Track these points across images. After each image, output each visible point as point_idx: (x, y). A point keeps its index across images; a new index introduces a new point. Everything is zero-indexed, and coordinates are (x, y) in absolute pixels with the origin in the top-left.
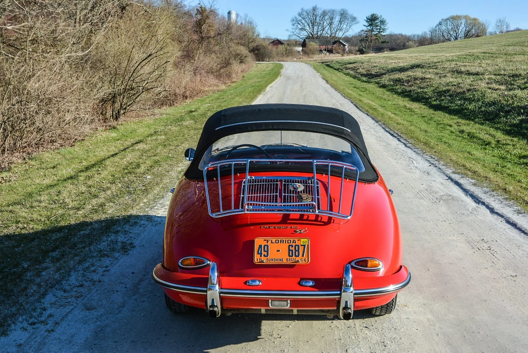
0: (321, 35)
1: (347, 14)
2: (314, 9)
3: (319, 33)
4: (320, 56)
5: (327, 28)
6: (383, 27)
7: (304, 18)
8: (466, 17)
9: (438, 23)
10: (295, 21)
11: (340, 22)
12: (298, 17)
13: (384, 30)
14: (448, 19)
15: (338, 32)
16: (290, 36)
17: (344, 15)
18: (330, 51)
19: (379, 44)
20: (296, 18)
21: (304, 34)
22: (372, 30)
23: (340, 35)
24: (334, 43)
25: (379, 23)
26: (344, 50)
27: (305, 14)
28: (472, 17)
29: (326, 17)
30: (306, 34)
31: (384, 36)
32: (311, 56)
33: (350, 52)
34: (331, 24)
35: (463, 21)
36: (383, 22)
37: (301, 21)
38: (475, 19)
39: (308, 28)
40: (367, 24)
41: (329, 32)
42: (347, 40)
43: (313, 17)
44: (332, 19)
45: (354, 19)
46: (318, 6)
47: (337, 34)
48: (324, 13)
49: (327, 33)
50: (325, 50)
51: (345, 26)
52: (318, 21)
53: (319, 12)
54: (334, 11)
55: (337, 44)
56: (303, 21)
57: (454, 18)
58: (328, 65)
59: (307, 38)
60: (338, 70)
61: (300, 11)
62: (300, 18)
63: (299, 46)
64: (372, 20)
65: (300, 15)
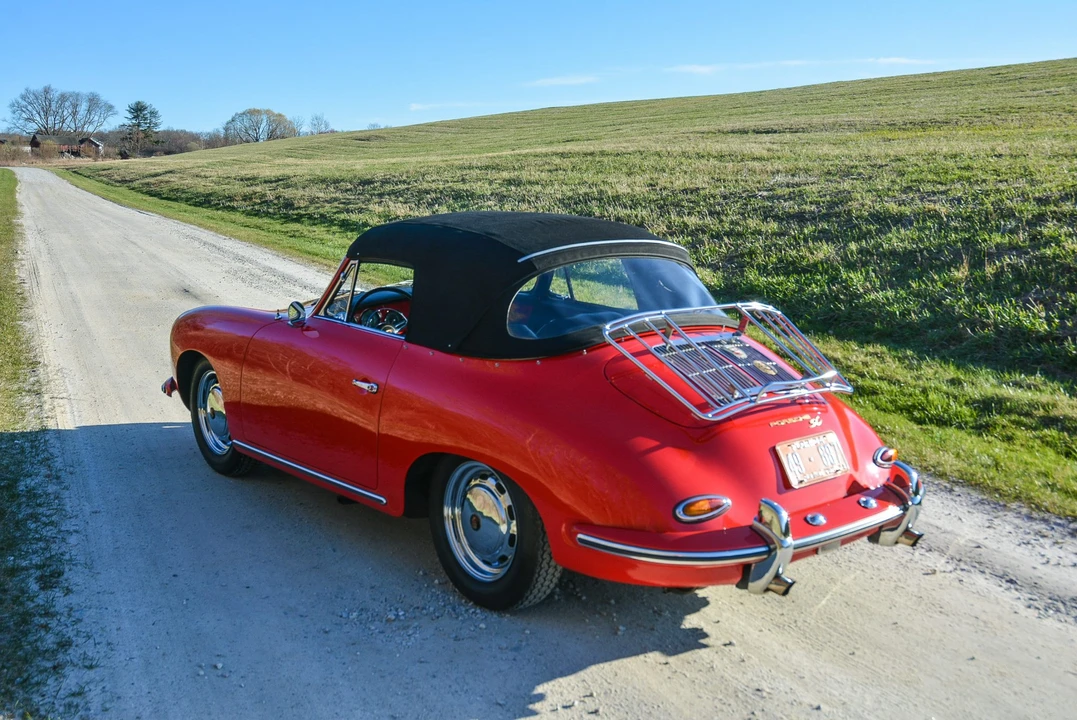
0: (60, 129)
1: (99, 100)
2: (47, 91)
3: (57, 127)
4: (61, 160)
5: (69, 119)
6: (153, 120)
7: (30, 103)
8: (268, 112)
9: (230, 119)
10: (16, 107)
11: (89, 111)
12: (20, 100)
13: (156, 125)
14: (244, 113)
15: (86, 126)
16: (9, 129)
17: (94, 102)
18: (76, 154)
19: (149, 145)
20: (18, 103)
21: (32, 127)
22: (139, 125)
23: (90, 129)
24: (82, 142)
25: (149, 115)
26: (97, 152)
27: (32, 97)
28: (276, 112)
29: (67, 104)
30: (36, 127)
31: (157, 133)
32: (48, 160)
33: (107, 156)
34: (74, 114)
35: (265, 117)
36: (154, 114)
37: (26, 107)
38: (280, 115)
39: (39, 119)
40: (130, 116)
41: (73, 126)
42: (102, 137)
43: (45, 102)
44: (75, 106)
45: (111, 107)
46: (53, 87)
47: (85, 130)
48: (63, 98)
49: (69, 126)
50: (68, 152)
51: (96, 118)
52: (53, 107)
53: (55, 95)
54: (78, 95)
55: (87, 143)
56: (30, 108)
57: (252, 112)
58: (75, 172)
59: (37, 133)
60: (89, 177)
61: (23, 92)
62: (24, 103)
63: (25, 145)
64: (138, 110)
65: (24, 97)
